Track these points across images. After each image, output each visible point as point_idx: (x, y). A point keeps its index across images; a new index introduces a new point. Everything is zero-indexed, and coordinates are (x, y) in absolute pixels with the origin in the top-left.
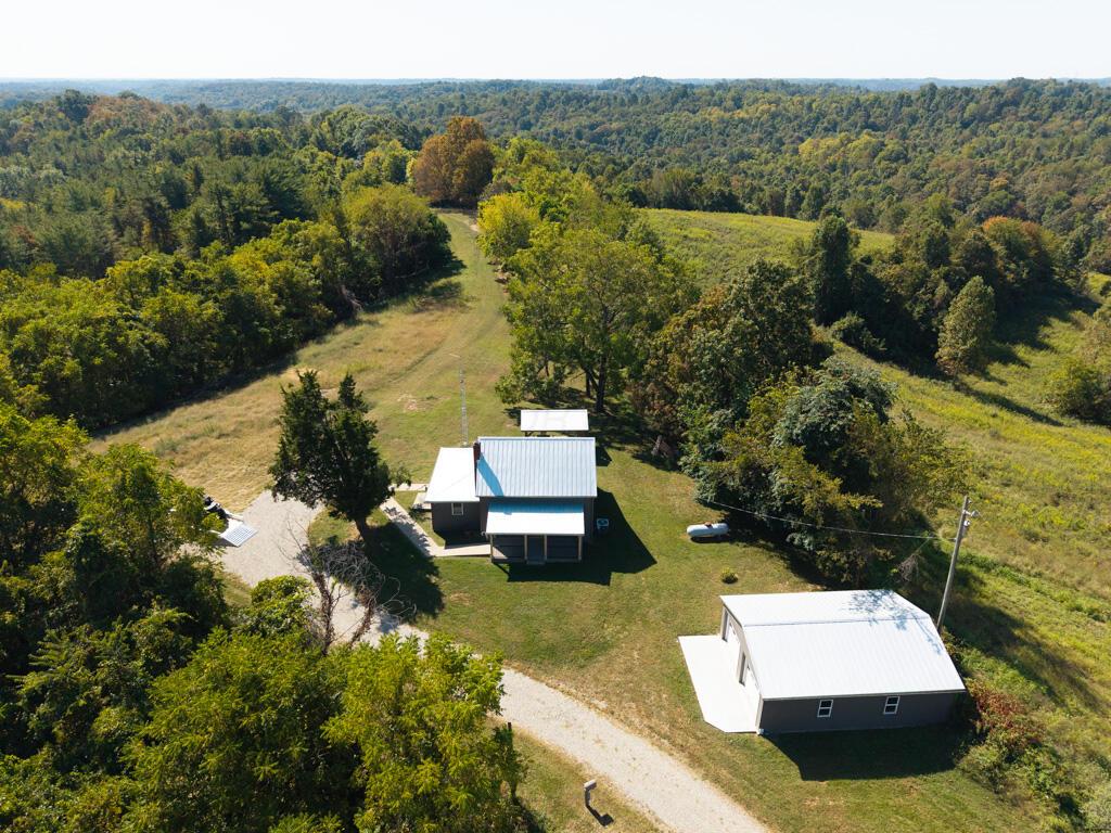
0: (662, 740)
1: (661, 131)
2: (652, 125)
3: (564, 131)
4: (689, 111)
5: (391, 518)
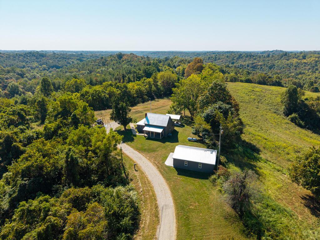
0: (155, 164)
1: (275, 65)
2: (272, 63)
3: (244, 65)
4: (286, 60)
5: (131, 128)
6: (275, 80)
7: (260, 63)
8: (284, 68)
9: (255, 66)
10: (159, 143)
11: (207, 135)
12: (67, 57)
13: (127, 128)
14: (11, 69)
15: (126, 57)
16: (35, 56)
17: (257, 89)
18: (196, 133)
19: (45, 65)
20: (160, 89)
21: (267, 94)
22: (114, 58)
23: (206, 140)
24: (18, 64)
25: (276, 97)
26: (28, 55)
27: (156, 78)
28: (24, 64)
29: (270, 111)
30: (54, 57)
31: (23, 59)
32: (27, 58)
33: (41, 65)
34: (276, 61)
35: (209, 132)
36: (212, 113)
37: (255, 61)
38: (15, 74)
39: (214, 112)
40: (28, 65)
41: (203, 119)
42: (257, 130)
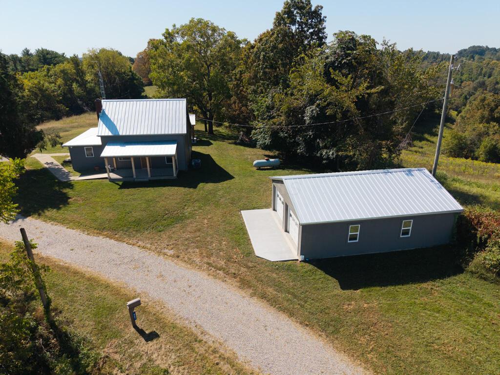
0: (218, 272)
5: (46, 166)
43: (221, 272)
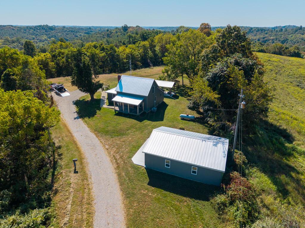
1: (288, 40)
2: (285, 38)
3: (254, 39)
4: (301, 34)
5: (102, 98)
6: (294, 51)
7: (272, 38)
8: (298, 43)
9: (267, 40)
10: (134, 121)
11: (212, 111)
12: (75, 31)
13: (95, 97)
14: (16, 40)
15: (131, 29)
16: (44, 29)
17: (274, 59)
18: (194, 107)
19: (53, 38)
20: (157, 55)
21: (286, 65)
22: (120, 30)
23: (209, 119)
24: (28, 36)
25: (297, 68)
26: (38, 28)
27: (152, 41)
28: (34, 36)
29: (291, 84)
30: (63, 30)
31: (33, 32)
32: (37, 31)
33: (50, 38)
34: (289, 35)
35: (215, 106)
36: (222, 71)
37: (267, 35)
38: (20, 45)
39: (226, 71)
40: (37, 38)
41: (207, 83)
42: (280, 106)
43: (115, 161)
